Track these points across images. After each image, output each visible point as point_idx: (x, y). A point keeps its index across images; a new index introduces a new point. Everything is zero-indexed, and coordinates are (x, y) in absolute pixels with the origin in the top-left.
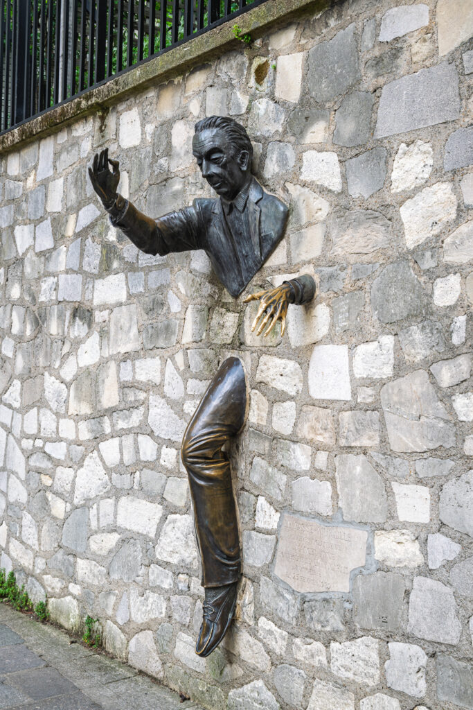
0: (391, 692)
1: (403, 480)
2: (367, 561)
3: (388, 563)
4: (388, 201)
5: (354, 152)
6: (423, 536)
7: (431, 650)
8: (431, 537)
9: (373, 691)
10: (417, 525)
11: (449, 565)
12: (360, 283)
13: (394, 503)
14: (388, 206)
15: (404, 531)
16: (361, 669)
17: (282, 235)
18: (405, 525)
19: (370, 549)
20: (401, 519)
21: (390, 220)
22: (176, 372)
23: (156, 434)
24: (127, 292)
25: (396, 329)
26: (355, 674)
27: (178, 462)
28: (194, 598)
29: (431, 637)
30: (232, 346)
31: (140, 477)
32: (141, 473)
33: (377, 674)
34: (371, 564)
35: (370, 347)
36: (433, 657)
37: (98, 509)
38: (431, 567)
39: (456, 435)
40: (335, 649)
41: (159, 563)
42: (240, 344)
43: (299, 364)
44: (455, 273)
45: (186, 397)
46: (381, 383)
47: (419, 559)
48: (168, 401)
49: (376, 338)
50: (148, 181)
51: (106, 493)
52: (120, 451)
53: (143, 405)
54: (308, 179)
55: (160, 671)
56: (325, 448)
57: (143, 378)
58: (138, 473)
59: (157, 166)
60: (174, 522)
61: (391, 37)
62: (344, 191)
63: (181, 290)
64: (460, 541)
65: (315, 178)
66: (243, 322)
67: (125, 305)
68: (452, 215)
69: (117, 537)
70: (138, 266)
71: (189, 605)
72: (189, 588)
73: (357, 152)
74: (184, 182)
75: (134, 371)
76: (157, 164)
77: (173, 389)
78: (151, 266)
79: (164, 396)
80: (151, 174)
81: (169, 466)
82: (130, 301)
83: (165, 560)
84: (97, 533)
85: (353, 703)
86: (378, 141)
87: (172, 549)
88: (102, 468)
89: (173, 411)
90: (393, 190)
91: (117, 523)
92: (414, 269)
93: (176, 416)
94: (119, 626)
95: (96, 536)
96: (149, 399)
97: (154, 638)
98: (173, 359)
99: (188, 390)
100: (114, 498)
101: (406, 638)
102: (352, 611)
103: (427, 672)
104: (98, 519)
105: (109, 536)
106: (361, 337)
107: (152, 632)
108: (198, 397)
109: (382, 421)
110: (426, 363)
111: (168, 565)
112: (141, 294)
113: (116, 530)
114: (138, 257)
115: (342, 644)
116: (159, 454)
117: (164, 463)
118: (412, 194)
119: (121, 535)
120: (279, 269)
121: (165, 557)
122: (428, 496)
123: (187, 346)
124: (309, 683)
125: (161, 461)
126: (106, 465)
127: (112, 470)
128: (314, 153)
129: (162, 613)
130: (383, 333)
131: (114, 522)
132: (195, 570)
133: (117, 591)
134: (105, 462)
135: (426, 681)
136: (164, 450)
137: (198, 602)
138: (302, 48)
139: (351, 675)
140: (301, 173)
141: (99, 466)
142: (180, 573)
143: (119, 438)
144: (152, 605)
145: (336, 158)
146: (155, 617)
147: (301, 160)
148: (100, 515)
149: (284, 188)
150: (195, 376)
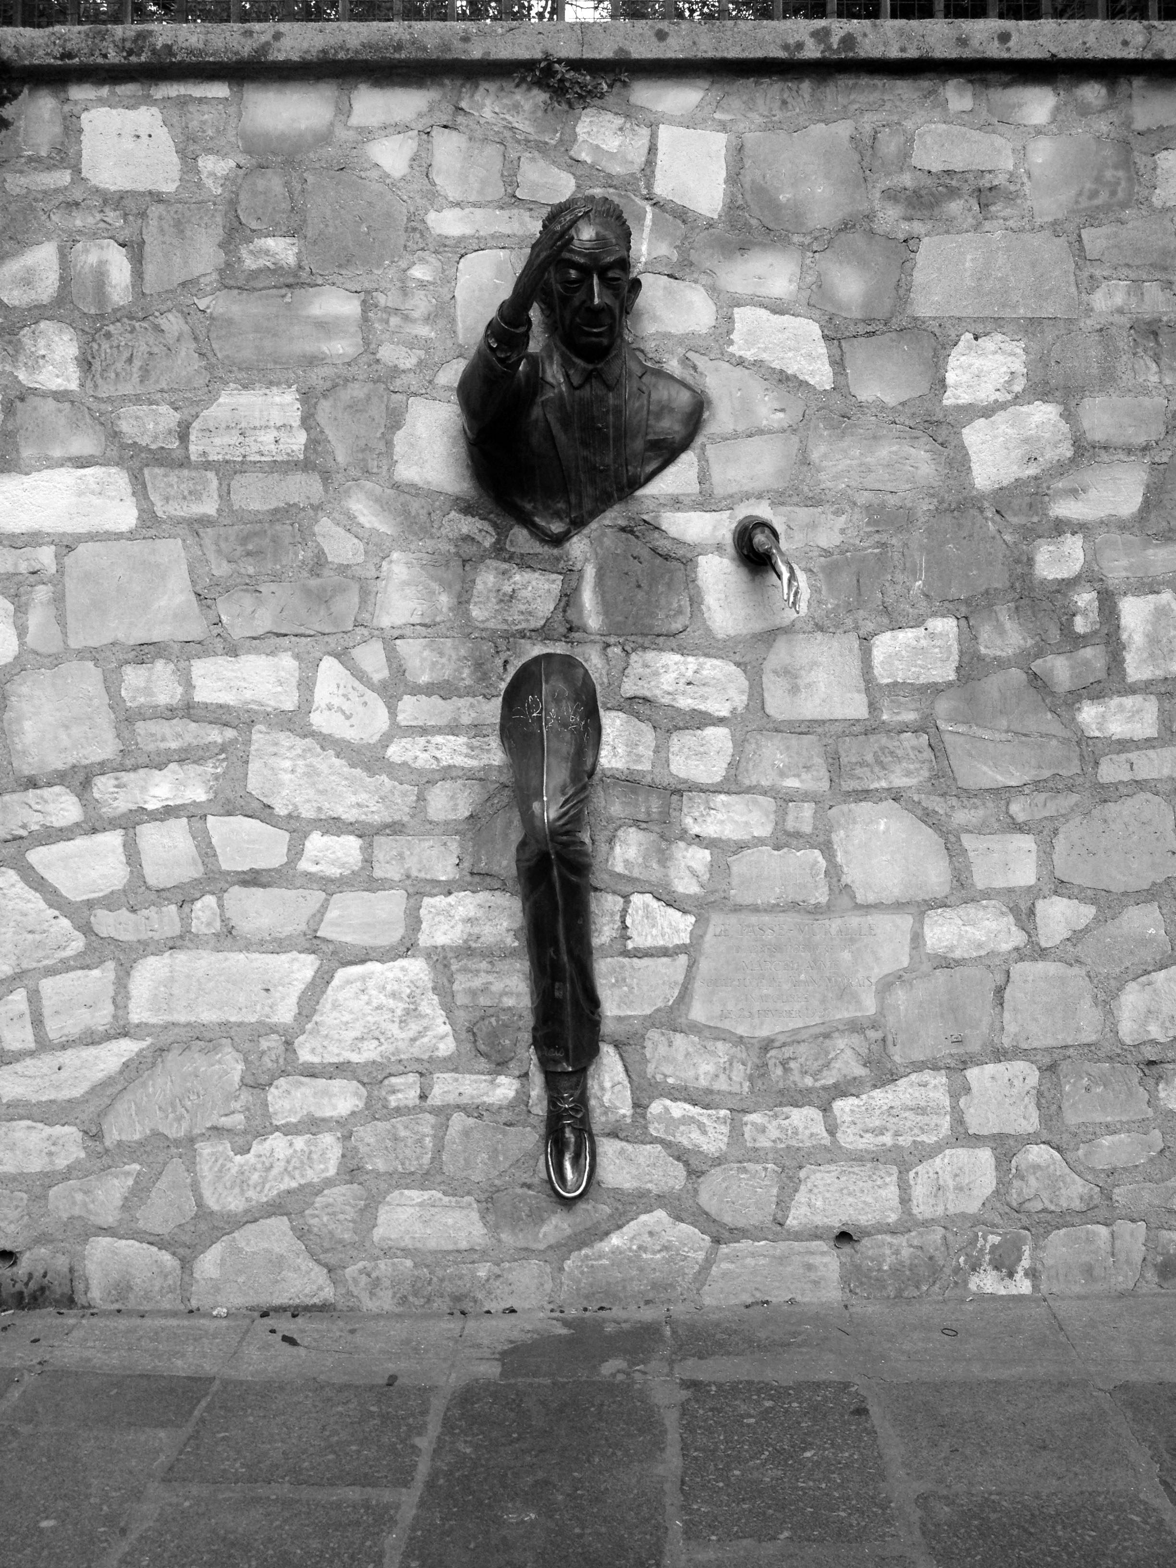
0: (975, 1140)
1: (980, 830)
2: (911, 958)
3: (958, 954)
4: (940, 416)
5: (862, 329)
6: (1024, 906)
7: (1047, 1060)
8: (1040, 905)
9: (936, 1150)
10: (1012, 891)
11: (1076, 937)
12: (884, 538)
13: (968, 867)
14: (939, 423)
15: (984, 903)
16: (908, 1124)
17: (684, 445)
18: (988, 894)
19: (917, 938)
20: (980, 885)
21: (942, 444)
22: (357, 684)
23: (281, 810)
24: (141, 511)
25: (964, 610)
26: (897, 1134)
27: (368, 862)
28: (444, 1112)
29: (1050, 1042)
30: (544, 633)
31: (221, 906)
32: (220, 899)
33: (946, 1123)
34: (921, 962)
35: (907, 636)
36: (1050, 1069)
37: (34, 997)
38: (1044, 944)
39: (1082, 757)
40: (847, 1109)
41: (311, 1072)
42: (570, 629)
43: (738, 664)
44: (1074, 533)
45: (396, 731)
46: (935, 690)
47: (1018, 938)
48: (325, 741)
49: (919, 622)
50: (215, 276)
51: (68, 959)
52: (129, 857)
53: (223, 756)
54: (749, 355)
55: (321, 1288)
56: (806, 797)
57: (227, 698)
58: (210, 900)
59: (251, 252)
60: (363, 978)
61: (937, 167)
62: (840, 388)
63: (362, 519)
64: (1094, 901)
65: (765, 356)
66: (577, 590)
67: (129, 539)
68: (1066, 451)
69: (127, 1048)
70: (188, 457)
71: (428, 1130)
72: (423, 1097)
73: (870, 329)
74: (364, 302)
75: (188, 685)
76: (251, 247)
77: (348, 718)
78: (243, 463)
79: (308, 733)
80: (228, 265)
81: (334, 872)
82: (153, 532)
83: (335, 1060)
84: (31, 1054)
85: (894, 1178)
86: (916, 319)
87: (358, 1034)
88: (42, 905)
89: (343, 762)
90: (949, 400)
91: (131, 1016)
92: (994, 522)
93: (358, 772)
94: (151, 1239)
95: (29, 1061)
96: (248, 742)
97: (293, 1229)
98: (342, 656)
99: (403, 719)
100: (110, 965)
101: (1000, 1055)
102: (884, 1040)
103: (1040, 1094)
104: (37, 1021)
105: (92, 1051)
106: (886, 621)
107: (285, 1218)
108: (439, 730)
109: (937, 748)
110: (1024, 659)
111: (341, 1069)
112: (204, 521)
113: (124, 1033)
114: (184, 436)
115: (864, 1097)
116: (296, 851)
117: (313, 869)
118: (988, 411)
119: (149, 1040)
120: (676, 503)
121: (334, 1054)
122: (1034, 847)
123: (396, 633)
124: (790, 1178)
125: (304, 865)
126: (62, 896)
127: (90, 904)
128: (763, 313)
129: (326, 1170)
130: (934, 614)
131: (115, 1017)
132: (445, 1059)
133: (136, 1167)
134: (55, 891)
135: (1039, 1106)
136: (316, 842)
137: (458, 1121)
138: (723, 127)
139: (887, 1139)
140: (731, 342)
141: (29, 901)
142: (391, 1075)
143: (122, 832)
144: (288, 1162)
145: (815, 330)
146: (303, 1182)
147: (730, 319)
148: (47, 1012)
149: (685, 361)
150: (429, 690)
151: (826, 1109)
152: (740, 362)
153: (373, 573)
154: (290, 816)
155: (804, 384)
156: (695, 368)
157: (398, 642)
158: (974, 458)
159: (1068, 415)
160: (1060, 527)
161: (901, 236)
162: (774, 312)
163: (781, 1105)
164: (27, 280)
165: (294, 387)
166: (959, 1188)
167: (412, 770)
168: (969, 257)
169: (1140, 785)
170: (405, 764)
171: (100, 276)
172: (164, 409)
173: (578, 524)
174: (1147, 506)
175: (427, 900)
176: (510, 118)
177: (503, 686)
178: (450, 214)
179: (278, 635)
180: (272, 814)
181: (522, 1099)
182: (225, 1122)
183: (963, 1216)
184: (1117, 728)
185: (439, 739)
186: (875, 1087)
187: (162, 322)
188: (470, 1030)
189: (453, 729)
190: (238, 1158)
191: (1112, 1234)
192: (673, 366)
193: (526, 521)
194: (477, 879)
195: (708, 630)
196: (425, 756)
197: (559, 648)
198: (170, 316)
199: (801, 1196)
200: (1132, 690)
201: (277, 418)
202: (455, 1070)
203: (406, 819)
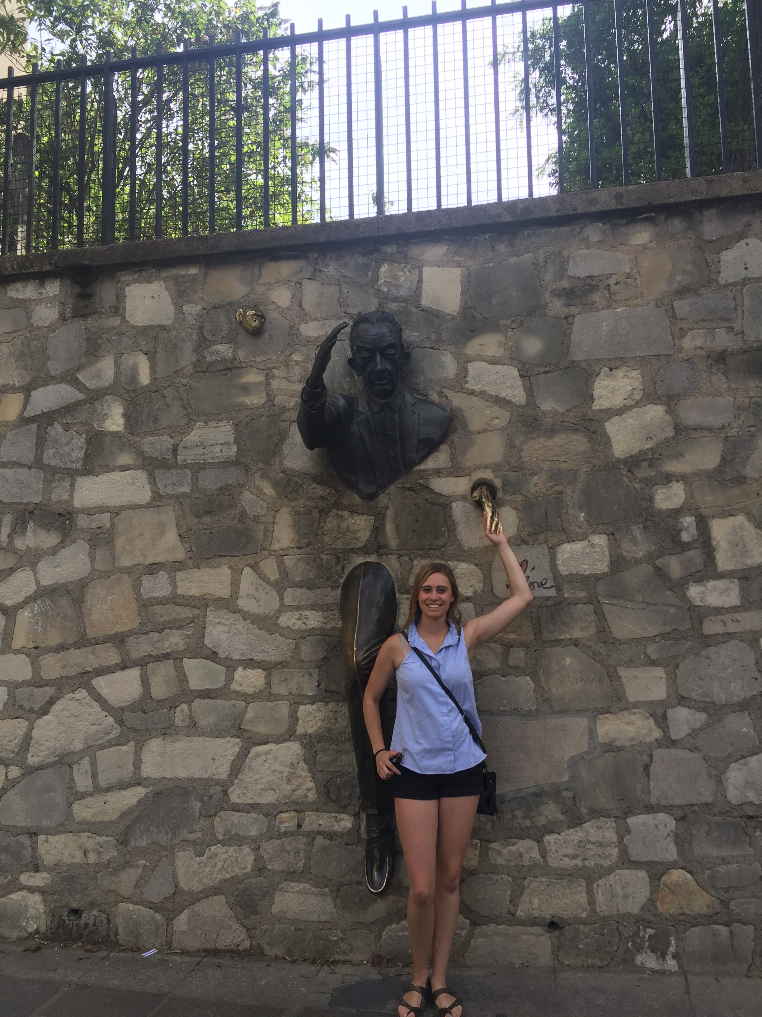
0: (637, 865)
1: (630, 663)
2: (589, 745)
3: (618, 743)
4: (591, 415)
5: (542, 369)
6: (659, 712)
7: (680, 813)
8: (670, 712)
9: (609, 871)
10: (651, 703)
11: (695, 733)
12: (560, 488)
13: (622, 686)
14: (591, 420)
15: (634, 710)
16: (591, 853)
17: (442, 440)
18: (636, 705)
19: (592, 733)
20: (631, 699)
21: (593, 433)
22: (262, 582)
23: (222, 655)
24: (153, 492)
25: (611, 529)
26: (585, 859)
27: (268, 684)
28: (312, 836)
29: (680, 801)
30: (365, 550)
31: (190, 710)
32: (190, 706)
33: (615, 852)
34: (595, 748)
35: (578, 546)
36: (681, 819)
37: (93, 763)
38: (674, 738)
39: (691, 618)
40: (552, 842)
41: (237, 808)
42: (379, 548)
43: (477, 565)
44: (677, 481)
45: (283, 609)
46: (598, 578)
47: (657, 734)
48: (245, 615)
49: (584, 537)
50: (191, 367)
51: (111, 740)
52: (143, 682)
53: (192, 625)
54: (477, 388)
55: (243, 940)
56: (521, 645)
57: (194, 591)
58: (185, 706)
59: (210, 352)
60: (267, 753)
61: (582, 275)
62: (531, 403)
63: (265, 491)
64: (705, 710)
65: (486, 388)
66: (383, 525)
67: (147, 508)
68: (670, 433)
69: (141, 791)
70: (176, 462)
71: (302, 846)
72: (299, 826)
73: (547, 369)
74: (267, 375)
75: (174, 585)
76: (210, 350)
77: (257, 601)
78: (204, 464)
79: (237, 611)
80: (198, 360)
81: (250, 690)
82: (159, 503)
83: (250, 802)
84: (91, 795)
85: (584, 889)
86: (573, 362)
87: (262, 786)
88: (99, 709)
89: (255, 627)
90: (596, 407)
91: (142, 773)
92: (627, 477)
93: (262, 632)
94: (151, 905)
95: (89, 799)
96: (205, 616)
97: (227, 902)
98: (255, 567)
99: (288, 601)
100: (132, 743)
101: (650, 809)
102: (574, 797)
103: (677, 836)
104: (94, 776)
105: (122, 793)
106: (564, 537)
107: (223, 896)
108: (307, 608)
109: (599, 613)
110: (650, 558)
111: (254, 807)
112: (184, 495)
113: (138, 783)
114: (175, 450)
115: (562, 834)
116: (230, 679)
117: (238, 688)
118: (620, 412)
119: (151, 788)
120: (438, 473)
121: (249, 798)
122: (663, 675)
123: (283, 552)
124: (518, 885)
125: (235, 686)
126: (109, 704)
127: (122, 709)
128: (484, 365)
129: (245, 868)
130: (594, 533)
131: (134, 774)
132: (311, 803)
133: (143, 862)
134: (106, 701)
135: (677, 844)
136: (240, 673)
137: (319, 840)
138: (459, 265)
139: (578, 862)
140: (466, 382)
141: (92, 707)
142: (281, 812)
143: (140, 668)
144: (224, 862)
145: (515, 372)
146: (233, 875)
147: (466, 369)
148: (99, 770)
149: (441, 394)
150: (300, 585)
151: (539, 841)
152: (472, 393)
153: (271, 520)
154: (226, 658)
155: (509, 402)
156: (447, 397)
157: (284, 557)
158: (613, 439)
159: (669, 411)
160: (668, 479)
161: (563, 316)
162: (491, 364)
163: (510, 837)
164: (99, 376)
165: (231, 422)
166: (626, 896)
167: (292, 631)
168: (604, 324)
169: (730, 636)
170: (288, 627)
171: (134, 370)
172: (166, 438)
173: (383, 487)
174: (724, 461)
175: (302, 708)
176: (343, 271)
177: (342, 581)
178: (312, 324)
179: (221, 556)
180: (217, 657)
181: (356, 829)
182: (191, 837)
183: (629, 914)
184: (714, 600)
185: (307, 613)
186: (570, 827)
187: (165, 392)
188: (325, 786)
189: (313, 607)
190: (198, 858)
191: (731, 932)
192: (434, 397)
193: (353, 487)
194: (328, 694)
195: (460, 546)
196: (300, 622)
197: (372, 559)
198: (169, 389)
199: (525, 897)
200: (721, 576)
201: (222, 438)
202: (317, 810)
203: (289, 659)
